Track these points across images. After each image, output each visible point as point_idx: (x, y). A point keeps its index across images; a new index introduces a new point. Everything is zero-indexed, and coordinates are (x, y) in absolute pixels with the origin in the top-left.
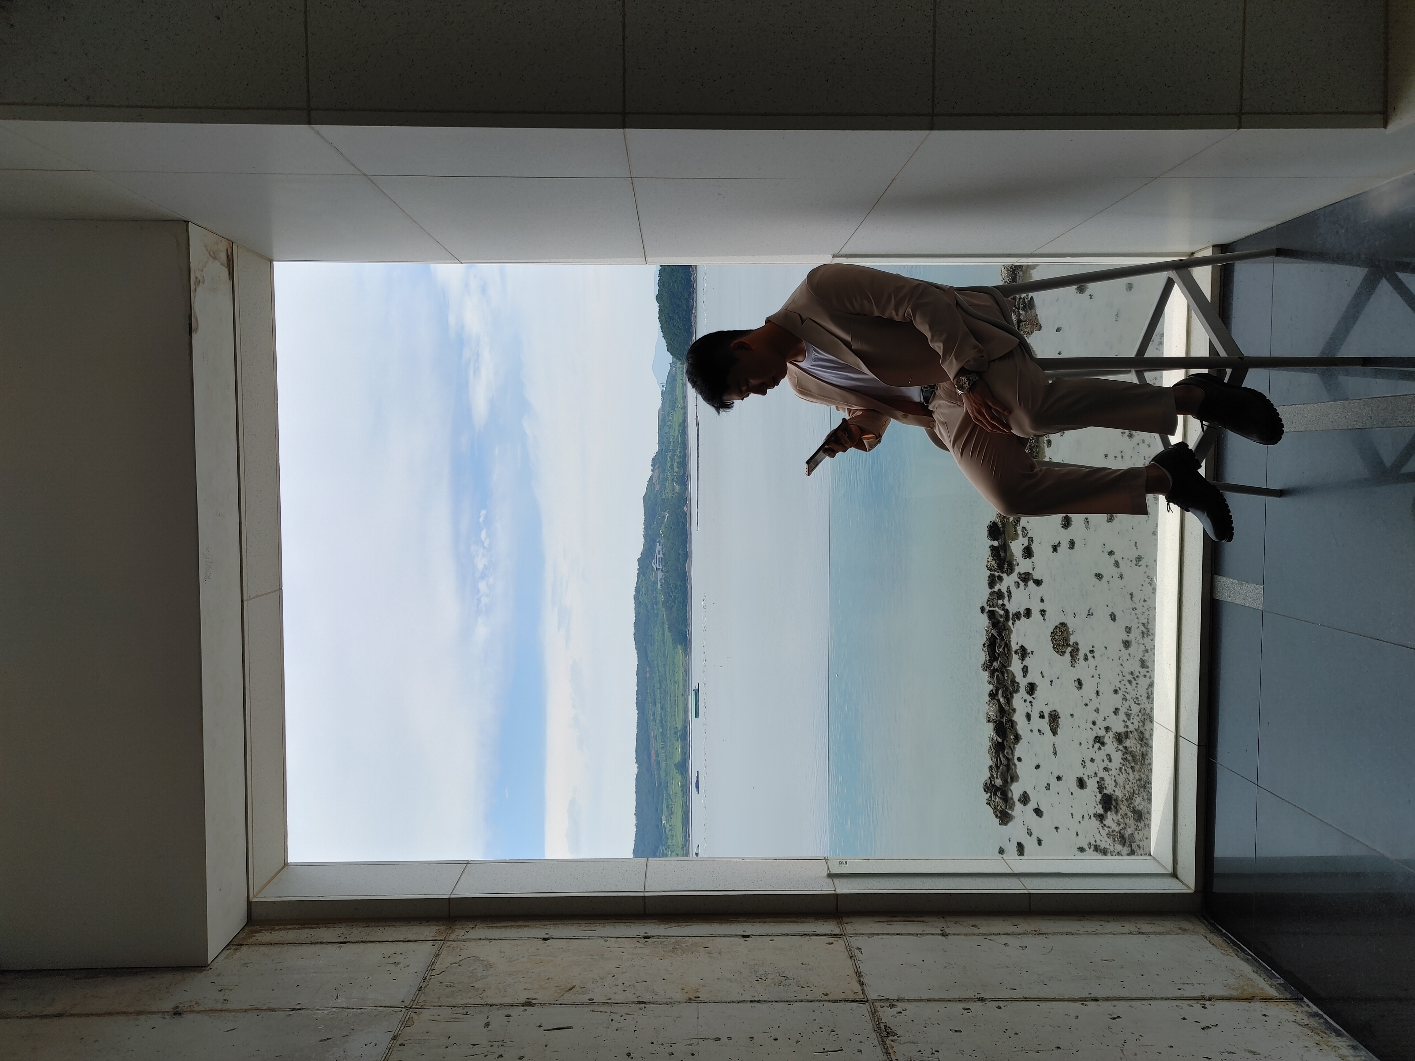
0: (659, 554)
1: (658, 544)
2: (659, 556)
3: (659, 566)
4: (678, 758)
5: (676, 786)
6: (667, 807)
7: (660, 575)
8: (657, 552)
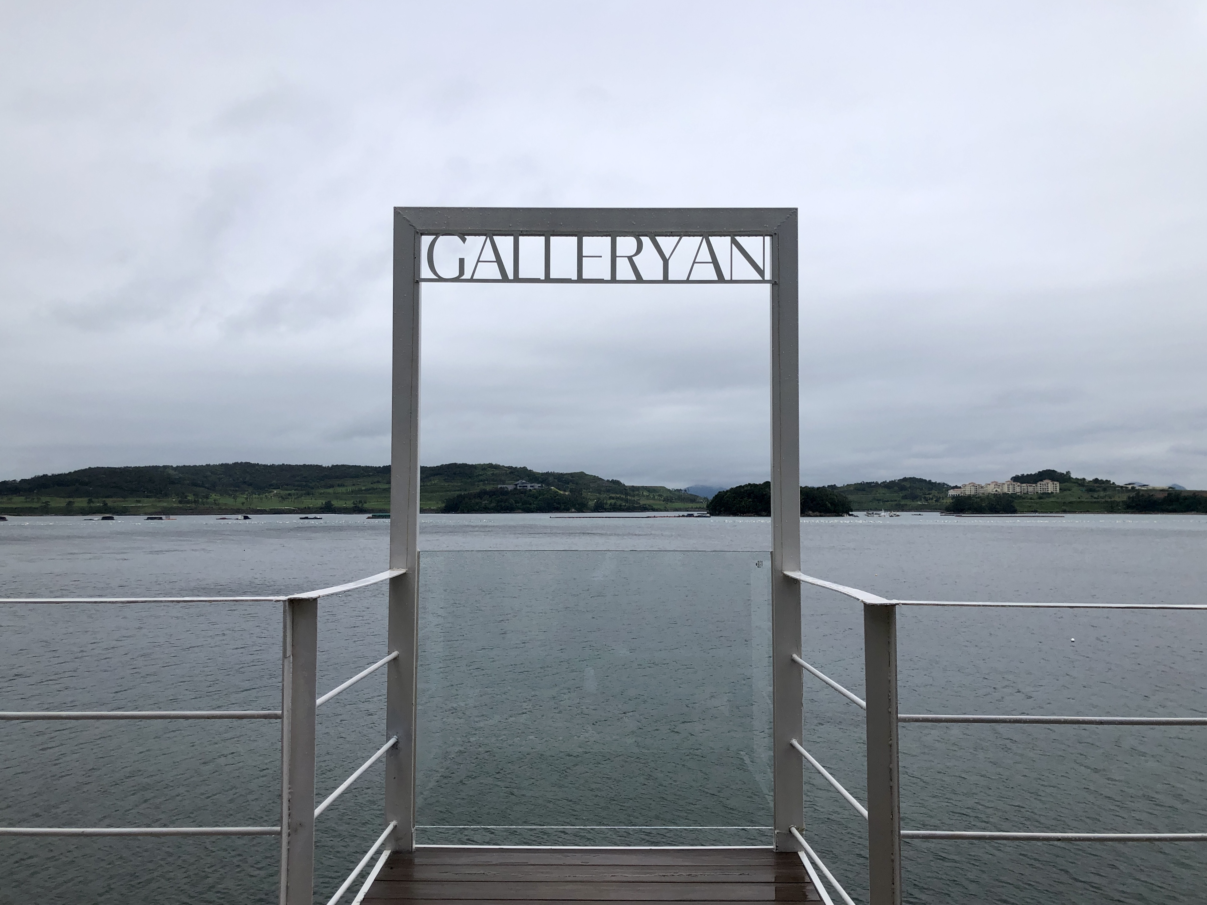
0: (531, 486)
1: (540, 485)
2: (529, 486)
3: (520, 486)
4: (336, 503)
5: (309, 502)
6: (289, 494)
7: (510, 487)
8: (532, 485)
